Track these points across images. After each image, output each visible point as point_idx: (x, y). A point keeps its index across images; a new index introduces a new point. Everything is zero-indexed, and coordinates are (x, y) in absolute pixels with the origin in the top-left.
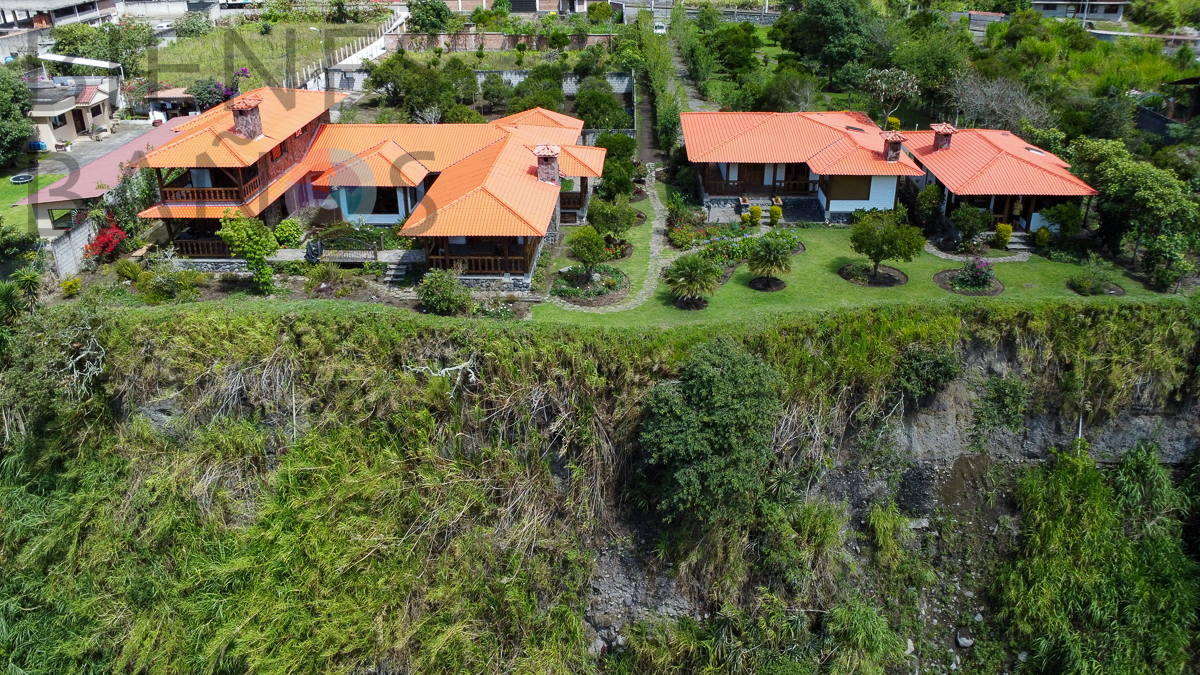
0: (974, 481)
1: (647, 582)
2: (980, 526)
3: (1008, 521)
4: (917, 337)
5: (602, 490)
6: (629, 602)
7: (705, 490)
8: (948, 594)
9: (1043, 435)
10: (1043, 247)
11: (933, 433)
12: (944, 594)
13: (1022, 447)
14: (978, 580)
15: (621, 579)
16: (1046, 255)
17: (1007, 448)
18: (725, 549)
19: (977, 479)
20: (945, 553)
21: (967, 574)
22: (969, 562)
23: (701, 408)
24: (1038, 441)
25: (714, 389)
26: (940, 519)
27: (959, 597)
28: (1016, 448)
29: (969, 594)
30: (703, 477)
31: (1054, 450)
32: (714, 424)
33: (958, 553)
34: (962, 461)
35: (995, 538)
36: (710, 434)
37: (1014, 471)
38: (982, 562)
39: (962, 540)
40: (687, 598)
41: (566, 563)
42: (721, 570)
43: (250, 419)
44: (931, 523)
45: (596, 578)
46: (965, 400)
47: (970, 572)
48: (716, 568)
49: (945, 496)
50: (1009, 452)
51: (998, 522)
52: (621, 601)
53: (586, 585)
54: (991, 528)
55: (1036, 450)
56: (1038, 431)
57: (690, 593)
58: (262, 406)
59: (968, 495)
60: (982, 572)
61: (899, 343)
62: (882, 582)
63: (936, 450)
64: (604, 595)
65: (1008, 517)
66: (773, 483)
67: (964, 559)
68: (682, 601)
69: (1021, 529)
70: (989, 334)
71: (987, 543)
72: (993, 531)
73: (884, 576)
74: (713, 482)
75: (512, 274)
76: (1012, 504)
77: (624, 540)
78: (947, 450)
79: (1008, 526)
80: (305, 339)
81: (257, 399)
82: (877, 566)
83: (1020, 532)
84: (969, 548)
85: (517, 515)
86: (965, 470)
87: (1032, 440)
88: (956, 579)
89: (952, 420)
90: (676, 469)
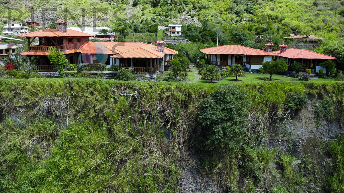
0: (314, 147)
1: (201, 180)
2: (318, 163)
3: (328, 160)
4: (291, 90)
5: (183, 144)
6: (194, 189)
7: (225, 134)
8: (311, 188)
9: (335, 130)
10: (321, 76)
11: (298, 128)
12: (309, 189)
13: (329, 135)
14: (321, 183)
15: (191, 179)
16: (323, 78)
17: (323, 135)
18: (230, 165)
19: (315, 146)
20: (308, 173)
21: (316, 181)
22: (316, 176)
23: (221, 104)
24: (333, 132)
25: (226, 96)
26: (304, 160)
27: (315, 190)
28: (326, 135)
29: (318, 189)
30: (224, 130)
31: (339, 135)
32: (227, 109)
33: (312, 173)
34: (309, 140)
35: (325, 167)
36: (225, 113)
37: (327, 143)
38: (321, 176)
39: (313, 168)
40: (216, 186)
41: (170, 171)
42: (229, 174)
43: (51, 120)
44: (301, 161)
45: (181, 179)
46: (308, 117)
47: (317, 180)
48: (227, 173)
49: (305, 152)
50: (324, 137)
51: (324, 161)
52: (190, 189)
53: (177, 182)
54: (323, 163)
55: (333, 136)
56: (333, 128)
57: (218, 184)
58: (56, 114)
59: (312, 151)
60: (321, 180)
61: (285, 92)
62: (287, 184)
63: (300, 135)
64: (184, 186)
65: (328, 159)
66: (246, 140)
67: (314, 175)
68: (214, 188)
69: (333, 163)
70: (314, 92)
71: (322, 169)
72: (323, 164)
73: (287, 182)
74: (227, 131)
75: (150, 74)
76: (329, 154)
77: (192, 162)
78: (303, 135)
79: (328, 162)
80: (74, 88)
81: (54, 111)
82: (284, 178)
83: (333, 164)
84: (316, 171)
85: (151, 152)
86: (310, 143)
87: (332, 132)
88: (313, 183)
89: (304, 124)
90: (213, 127)
